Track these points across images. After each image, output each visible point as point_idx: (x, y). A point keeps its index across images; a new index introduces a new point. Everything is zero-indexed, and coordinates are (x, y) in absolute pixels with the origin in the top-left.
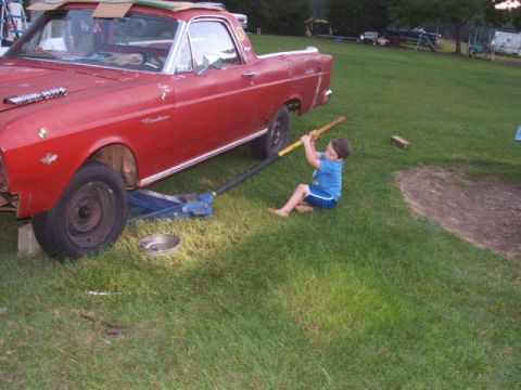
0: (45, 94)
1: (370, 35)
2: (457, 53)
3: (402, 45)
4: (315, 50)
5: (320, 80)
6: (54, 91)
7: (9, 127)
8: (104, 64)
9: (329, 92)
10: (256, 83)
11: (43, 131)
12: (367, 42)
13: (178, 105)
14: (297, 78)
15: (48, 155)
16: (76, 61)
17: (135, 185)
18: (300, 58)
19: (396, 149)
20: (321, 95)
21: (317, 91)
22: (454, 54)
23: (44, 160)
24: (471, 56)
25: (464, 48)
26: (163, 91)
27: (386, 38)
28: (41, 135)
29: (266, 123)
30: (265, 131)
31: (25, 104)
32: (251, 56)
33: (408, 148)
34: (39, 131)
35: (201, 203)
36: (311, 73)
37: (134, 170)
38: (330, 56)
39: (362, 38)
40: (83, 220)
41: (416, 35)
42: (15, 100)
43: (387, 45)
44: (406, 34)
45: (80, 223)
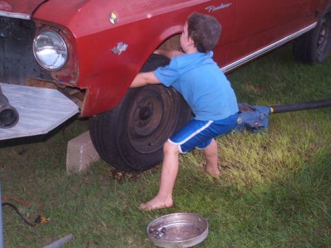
7: (80, 10)
11: (114, 16)
15: (119, 44)
28: (112, 21)
29: (316, 16)
30: (313, 25)
34: (110, 16)
35: (257, 114)
40: (143, 122)
45: (140, 125)
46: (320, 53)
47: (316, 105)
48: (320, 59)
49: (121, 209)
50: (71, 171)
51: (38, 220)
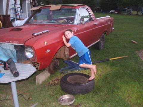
0: (43, 32)
1: (113, 11)
2: (137, 14)
3: (122, 13)
4: (109, 16)
5: (111, 25)
6: (45, 31)
7: (36, 42)
8: (55, 23)
9: (113, 28)
10: (97, 26)
11: (46, 43)
12: (112, 13)
13: (79, 33)
14: (106, 24)
15: (48, 50)
16: (47, 23)
17: (69, 58)
18: (106, 19)
19: (134, 44)
20: (112, 29)
21: (111, 28)
22: (136, 15)
23: (46, 52)
24: (141, 15)
25: (139, 13)
26: (75, 29)
27: (117, 11)
29: (99, 38)
30: (99, 40)
31: (38, 35)
32: (95, 18)
33: (137, 44)
36: (109, 23)
37: (68, 53)
38: (113, 18)
39: (110, 12)
41: (125, 10)
42: (35, 34)
43: (117, 13)
44: (122, 10)
46: (101, 47)
47: (101, 61)
48: (102, 49)
49: (51, 94)
50: (37, 84)
51: (29, 99)
